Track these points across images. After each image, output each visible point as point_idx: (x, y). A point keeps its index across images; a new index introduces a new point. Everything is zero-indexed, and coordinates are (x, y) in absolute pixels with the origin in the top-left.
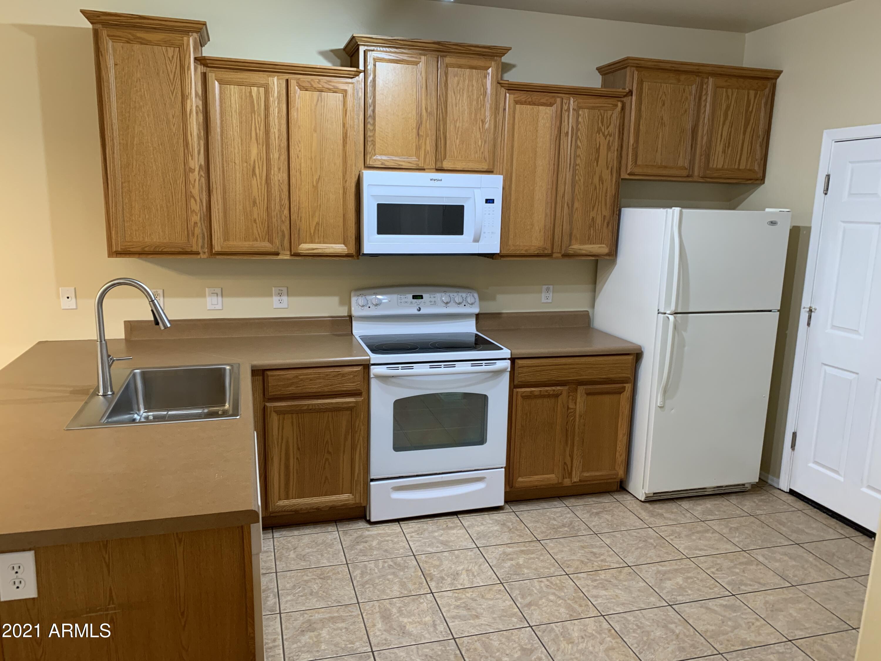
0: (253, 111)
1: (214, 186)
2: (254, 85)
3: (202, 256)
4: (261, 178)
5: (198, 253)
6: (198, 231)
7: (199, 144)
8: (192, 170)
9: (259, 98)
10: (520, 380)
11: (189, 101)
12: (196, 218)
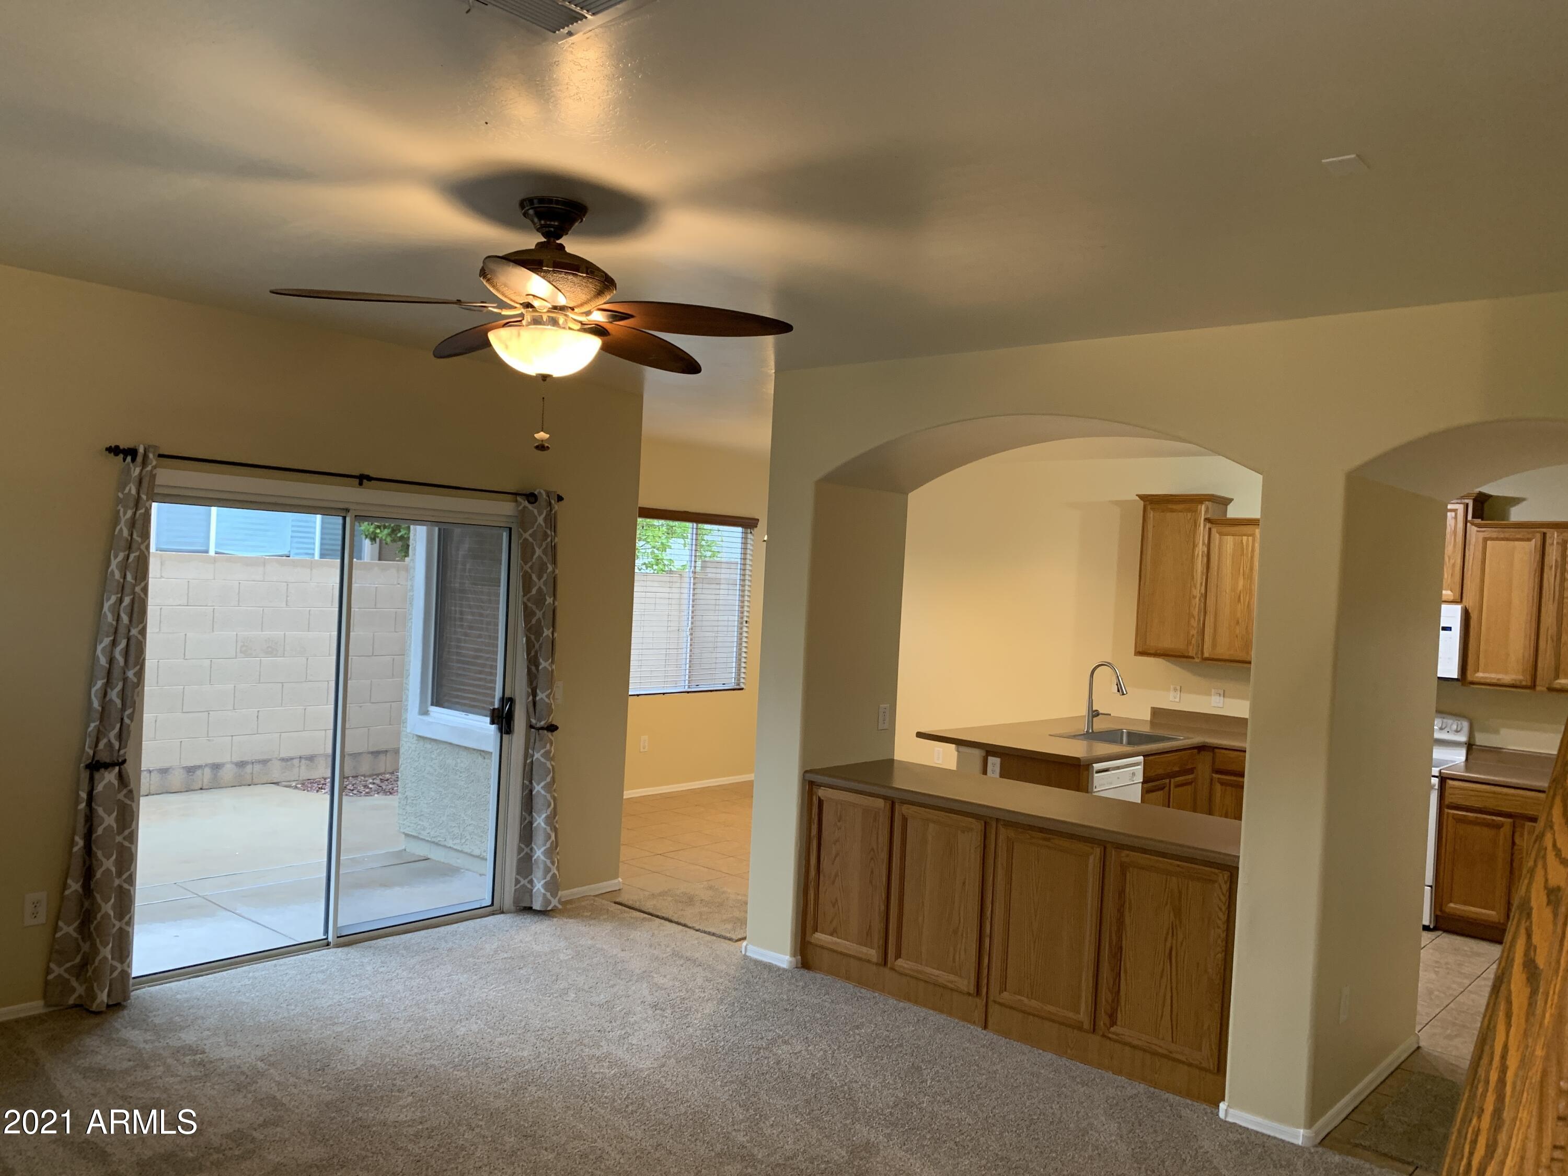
0: (1242, 554)
1: (1208, 609)
2: (1245, 535)
3: (1197, 660)
4: (1244, 603)
5: (1193, 658)
6: (1194, 641)
7: (1202, 579)
8: (1195, 597)
9: (1247, 544)
10: (1450, 800)
11: (1197, 549)
12: (1194, 632)
